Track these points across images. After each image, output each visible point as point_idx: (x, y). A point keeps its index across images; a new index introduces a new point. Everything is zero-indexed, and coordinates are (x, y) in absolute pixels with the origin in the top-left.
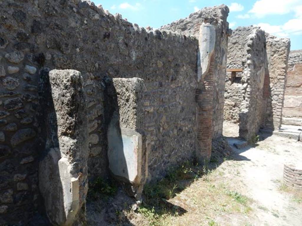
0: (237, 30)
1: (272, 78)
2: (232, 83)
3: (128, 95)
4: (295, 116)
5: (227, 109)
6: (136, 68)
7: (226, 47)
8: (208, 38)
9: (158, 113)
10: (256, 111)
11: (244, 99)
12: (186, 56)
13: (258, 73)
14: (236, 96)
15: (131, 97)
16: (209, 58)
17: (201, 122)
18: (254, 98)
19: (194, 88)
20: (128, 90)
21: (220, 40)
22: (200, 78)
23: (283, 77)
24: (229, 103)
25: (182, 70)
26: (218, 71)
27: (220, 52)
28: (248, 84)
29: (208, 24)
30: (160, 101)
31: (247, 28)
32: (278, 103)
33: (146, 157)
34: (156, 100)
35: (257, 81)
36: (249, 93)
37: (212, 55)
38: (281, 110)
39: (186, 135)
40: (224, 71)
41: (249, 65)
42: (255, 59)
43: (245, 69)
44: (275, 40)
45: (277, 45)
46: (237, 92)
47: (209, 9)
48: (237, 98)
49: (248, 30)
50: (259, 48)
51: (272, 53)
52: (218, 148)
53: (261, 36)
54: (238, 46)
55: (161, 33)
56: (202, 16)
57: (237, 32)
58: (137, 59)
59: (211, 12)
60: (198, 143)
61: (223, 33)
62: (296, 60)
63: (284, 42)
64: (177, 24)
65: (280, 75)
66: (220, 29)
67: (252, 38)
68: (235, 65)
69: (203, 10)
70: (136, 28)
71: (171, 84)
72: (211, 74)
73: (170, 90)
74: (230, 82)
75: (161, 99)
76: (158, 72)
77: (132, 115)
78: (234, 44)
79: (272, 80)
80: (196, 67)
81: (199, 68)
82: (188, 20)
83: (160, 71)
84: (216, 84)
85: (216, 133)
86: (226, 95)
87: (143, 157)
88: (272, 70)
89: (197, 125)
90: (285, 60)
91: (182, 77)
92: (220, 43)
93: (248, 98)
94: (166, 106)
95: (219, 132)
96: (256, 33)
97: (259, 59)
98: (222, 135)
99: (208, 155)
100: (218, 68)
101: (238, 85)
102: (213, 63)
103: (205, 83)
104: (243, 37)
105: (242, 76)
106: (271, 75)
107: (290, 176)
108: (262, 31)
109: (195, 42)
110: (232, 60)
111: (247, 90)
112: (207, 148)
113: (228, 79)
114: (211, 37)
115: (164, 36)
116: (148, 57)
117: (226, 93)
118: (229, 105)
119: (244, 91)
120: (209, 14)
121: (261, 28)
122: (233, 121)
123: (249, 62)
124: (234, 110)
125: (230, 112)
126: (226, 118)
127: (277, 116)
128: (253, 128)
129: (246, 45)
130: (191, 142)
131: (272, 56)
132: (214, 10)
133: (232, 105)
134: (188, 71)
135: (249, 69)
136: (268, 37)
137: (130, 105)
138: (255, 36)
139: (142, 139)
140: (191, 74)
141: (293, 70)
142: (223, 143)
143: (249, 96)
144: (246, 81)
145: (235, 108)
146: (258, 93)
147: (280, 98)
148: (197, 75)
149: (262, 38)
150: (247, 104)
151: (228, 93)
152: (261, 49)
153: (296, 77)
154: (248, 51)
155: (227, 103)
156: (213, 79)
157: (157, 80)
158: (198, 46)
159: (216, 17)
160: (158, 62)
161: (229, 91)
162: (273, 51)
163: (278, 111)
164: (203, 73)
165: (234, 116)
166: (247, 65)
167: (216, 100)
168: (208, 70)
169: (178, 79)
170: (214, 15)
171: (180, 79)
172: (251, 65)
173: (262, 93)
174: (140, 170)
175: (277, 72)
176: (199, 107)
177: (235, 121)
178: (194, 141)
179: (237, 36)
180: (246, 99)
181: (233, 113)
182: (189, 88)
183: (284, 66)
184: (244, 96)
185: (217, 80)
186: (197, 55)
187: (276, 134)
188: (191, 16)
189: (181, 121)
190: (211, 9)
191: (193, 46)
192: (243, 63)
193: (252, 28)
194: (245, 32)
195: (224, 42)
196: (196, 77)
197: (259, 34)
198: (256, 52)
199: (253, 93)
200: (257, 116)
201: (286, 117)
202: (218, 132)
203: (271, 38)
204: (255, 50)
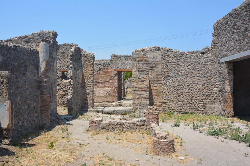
0: (64, 45)
1: (86, 76)
2: (62, 79)
3: (2, 80)
4: (104, 102)
5: (60, 98)
6: (2, 66)
7: (56, 56)
8: (45, 51)
9: (15, 94)
10: (78, 97)
11: (70, 89)
12: (31, 60)
13: (77, 73)
14: (66, 88)
15: (4, 81)
16: (45, 62)
17: (42, 102)
18: (76, 88)
19: (37, 80)
20: (2, 78)
21: (52, 52)
22: (40, 74)
23: (92, 76)
24: (61, 93)
25: (29, 68)
26: (52, 70)
27: (53, 59)
28: (72, 80)
29: (44, 42)
30: (16, 87)
31: (70, 44)
32: (90, 92)
33: (13, 114)
34: (14, 86)
35: (77, 78)
36: (72, 85)
37: (48, 61)
38: (92, 95)
39: (33, 110)
40: (56, 71)
41: (71, 67)
42: (75, 64)
43: (69, 70)
44: (86, 53)
45: (87, 57)
46: (66, 86)
47: (45, 32)
48: (66, 89)
49: (70, 46)
50: (77, 58)
51: (85, 61)
52: (54, 119)
53: (78, 51)
54: (65, 55)
55: (16, 47)
56: (40, 36)
57: (64, 46)
58: (3, 61)
59: (46, 34)
60: (41, 116)
61: (54, 47)
62: (102, 66)
63: (91, 55)
64: (23, 38)
65: (90, 74)
66: (52, 45)
67: (72, 51)
68: (63, 68)
69: (41, 32)
70: (2, 44)
71: (23, 77)
72: (47, 72)
73: (22, 81)
74: (60, 79)
75: (17, 86)
76: (14, 69)
77: (5, 91)
78: (63, 53)
79: (86, 77)
80: (37, 67)
81: (39, 68)
82: (31, 37)
83: (16, 69)
84: (51, 79)
85: (52, 110)
86: (58, 87)
87: (11, 114)
88: (86, 71)
89: (40, 104)
90: (92, 66)
91: (29, 73)
92: (52, 53)
93: (72, 88)
94: (20, 90)
95: (55, 110)
96: (74, 49)
97: (78, 64)
98: (56, 112)
99: (48, 123)
100: (52, 69)
101: (66, 81)
102: (48, 66)
103: (44, 77)
104: (68, 50)
105: (68, 75)
106: (85, 74)
107: (91, 125)
108: (78, 47)
109: (37, 52)
110: (61, 64)
111: (71, 83)
112: (47, 118)
113: (59, 77)
114: (46, 50)
115: (18, 48)
116: (9, 60)
117: (59, 86)
118: (61, 94)
119: (69, 84)
120: (45, 35)
121: (78, 46)
122: (64, 105)
123: (71, 65)
124: (64, 98)
125: (62, 100)
126: (60, 104)
127: (90, 100)
128: (76, 107)
129: (69, 56)
130: (36, 115)
131: (85, 63)
132: (48, 33)
133: (63, 95)
134: (32, 69)
135: (72, 70)
136: (82, 52)
137: (4, 85)
138: (74, 50)
139: (11, 104)
140: (34, 71)
141: (101, 72)
142: (57, 116)
143: (72, 87)
144: (70, 77)
145: (65, 97)
146: (78, 85)
147: (91, 89)
148: (38, 72)
149: (79, 52)
150: (71, 92)
151: (60, 86)
152: (78, 58)
153: (102, 76)
154: (70, 59)
155: (59, 94)
156: (48, 75)
157: (14, 74)
158: (38, 55)
159: (49, 37)
160: (15, 63)
161: (60, 85)
162: (85, 60)
163: (90, 97)
164: (42, 71)
165: (65, 102)
166: (70, 68)
167: (51, 89)
168: (45, 69)
169: (27, 74)
170: (48, 36)
171: (28, 74)
172: (72, 68)
173: (81, 86)
174: (10, 121)
175: (89, 72)
176: (40, 92)
177: (66, 105)
178: (38, 114)
179: (64, 49)
180: (71, 89)
181: (64, 100)
182: (34, 80)
183: (92, 69)
184: (69, 87)
185: (51, 76)
186: (38, 60)
187: (90, 111)
188: (33, 34)
189: (29, 101)
190: (46, 32)
191: (36, 55)
192: (68, 66)
193: (73, 45)
194: (69, 47)
195: (55, 53)
196: (38, 74)
197: (76, 49)
198: (75, 60)
199: (75, 85)
200: (79, 100)
201: (99, 103)
202: (53, 110)
203: (84, 52)
204: (74, 58)
